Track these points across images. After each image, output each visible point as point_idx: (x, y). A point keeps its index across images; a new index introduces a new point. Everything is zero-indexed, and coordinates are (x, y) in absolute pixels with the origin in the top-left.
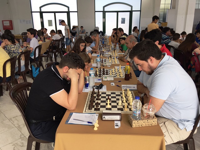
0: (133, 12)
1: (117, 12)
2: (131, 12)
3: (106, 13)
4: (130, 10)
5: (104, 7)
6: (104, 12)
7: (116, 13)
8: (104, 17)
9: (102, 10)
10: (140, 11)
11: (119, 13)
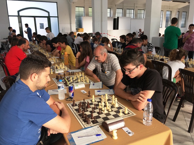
0: (51, 18)
1: (35, 17)
2: (49, 18)
3: (22, 18)
4: (47, 15)
5: (19, 12)
6: (19, 17)
7: (33, 18)
8: (20, 22)
9: (17, 15)
10: (58, 17)
11: (36, 18)
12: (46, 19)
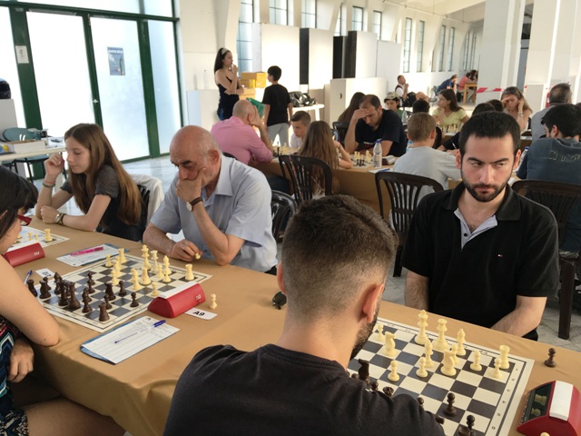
0: (151, 23)
1: (86, 14)
3: (30, 15)
4: (136, 10)
10: (175, 20)
11: (94, 21)
12: (134, 24)
